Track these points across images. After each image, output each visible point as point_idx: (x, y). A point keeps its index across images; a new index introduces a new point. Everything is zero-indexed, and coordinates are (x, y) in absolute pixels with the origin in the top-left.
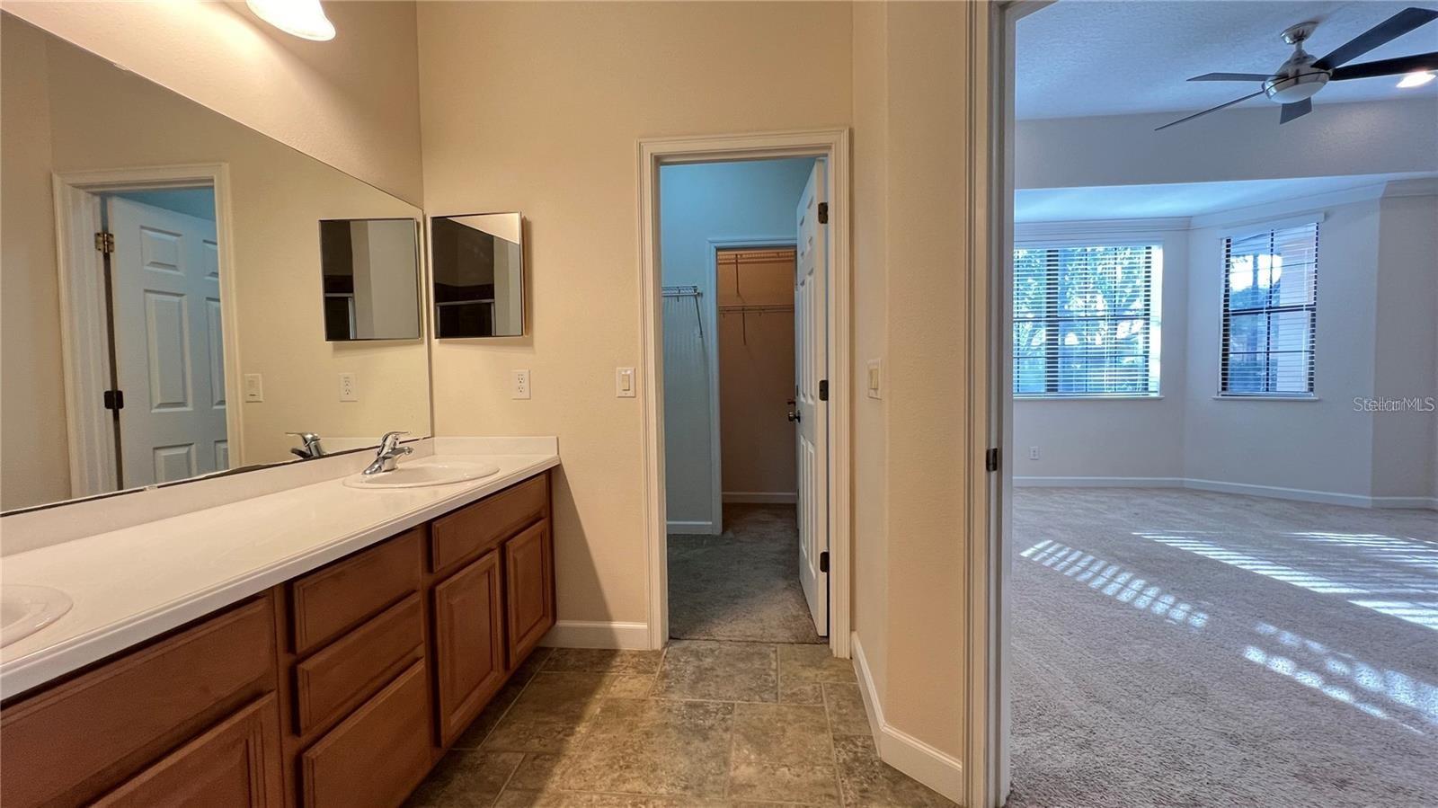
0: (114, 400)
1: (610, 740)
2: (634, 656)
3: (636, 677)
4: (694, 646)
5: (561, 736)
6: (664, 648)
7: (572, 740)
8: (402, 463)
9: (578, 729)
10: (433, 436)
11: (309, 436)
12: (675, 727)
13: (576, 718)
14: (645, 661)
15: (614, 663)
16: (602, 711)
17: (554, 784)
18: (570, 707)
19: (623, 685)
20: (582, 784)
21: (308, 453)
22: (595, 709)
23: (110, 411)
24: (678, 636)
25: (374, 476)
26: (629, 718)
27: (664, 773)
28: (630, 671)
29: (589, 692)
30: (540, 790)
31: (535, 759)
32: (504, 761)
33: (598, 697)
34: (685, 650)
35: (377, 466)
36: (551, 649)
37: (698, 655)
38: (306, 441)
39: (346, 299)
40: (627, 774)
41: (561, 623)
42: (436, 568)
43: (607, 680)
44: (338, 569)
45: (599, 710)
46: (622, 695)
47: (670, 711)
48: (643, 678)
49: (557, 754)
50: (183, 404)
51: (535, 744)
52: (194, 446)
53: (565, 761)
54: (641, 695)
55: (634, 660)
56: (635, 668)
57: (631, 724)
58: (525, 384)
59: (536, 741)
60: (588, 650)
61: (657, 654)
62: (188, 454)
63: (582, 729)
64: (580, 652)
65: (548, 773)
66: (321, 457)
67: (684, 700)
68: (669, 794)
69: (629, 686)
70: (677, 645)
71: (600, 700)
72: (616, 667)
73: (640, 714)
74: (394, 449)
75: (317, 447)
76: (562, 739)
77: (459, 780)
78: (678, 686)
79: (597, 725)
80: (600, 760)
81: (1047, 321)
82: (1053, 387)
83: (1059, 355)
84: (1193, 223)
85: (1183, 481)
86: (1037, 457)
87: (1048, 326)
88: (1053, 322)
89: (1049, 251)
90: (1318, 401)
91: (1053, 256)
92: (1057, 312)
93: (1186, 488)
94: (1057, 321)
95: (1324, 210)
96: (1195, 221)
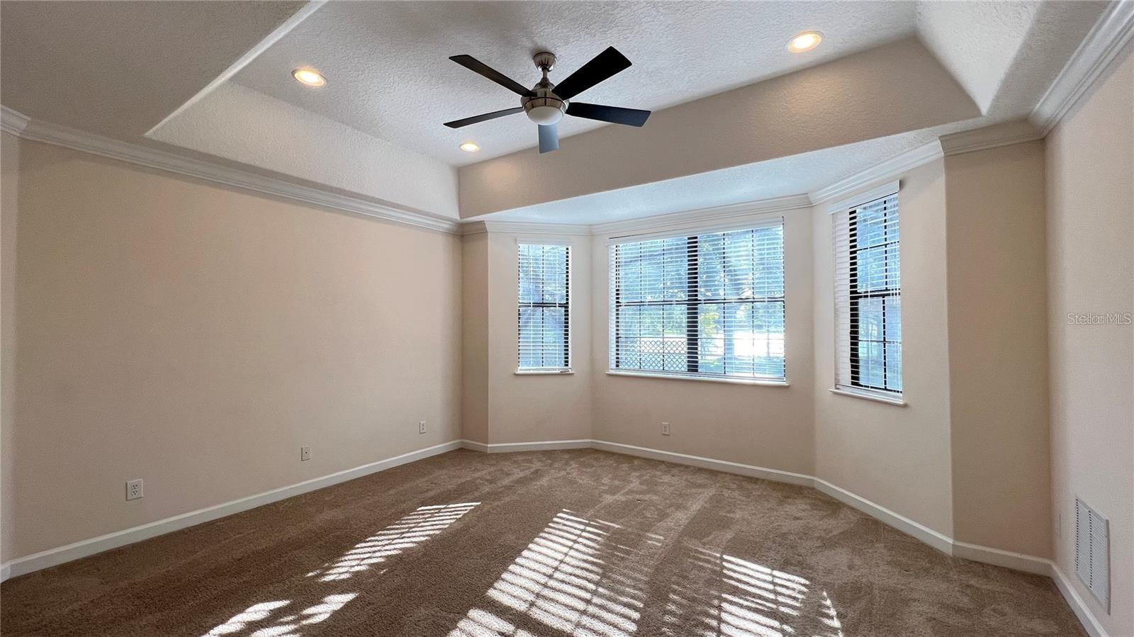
81: (688, 305)
82: (693, 367)
83: (699, 337)
84: (811, 199)
85: (813, 480)
86: (667, 433)
87: (688, 309)
88: (693, 304)
89: (689, 239)
90: (905, 406)
91: (693, 244)
92: (696, 295)
93: (813, 489)
94: (697, 304)
95: (901, 177)
96: (812, 197)
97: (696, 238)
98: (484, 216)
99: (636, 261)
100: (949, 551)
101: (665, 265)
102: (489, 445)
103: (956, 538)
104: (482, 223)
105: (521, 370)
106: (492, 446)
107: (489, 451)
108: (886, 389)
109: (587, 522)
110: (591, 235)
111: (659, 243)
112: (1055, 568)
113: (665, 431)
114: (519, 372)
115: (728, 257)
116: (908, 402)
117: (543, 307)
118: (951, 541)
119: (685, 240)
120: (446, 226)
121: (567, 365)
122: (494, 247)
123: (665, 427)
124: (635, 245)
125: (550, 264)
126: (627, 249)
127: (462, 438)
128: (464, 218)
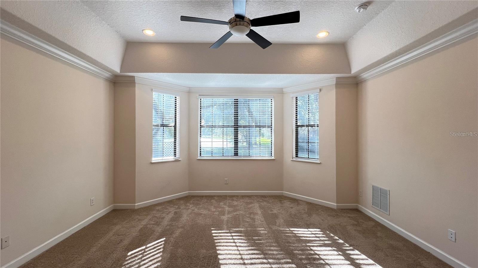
81: (234, 127)
82: (236, 154)
83: (239, 141)
84: (284, 91)
85: (283, 193)
86: (227, 183)
87: (234, 129)
88: (236, 127)
89: (234, 100)
90: (320, 163)
91: (236, 102)
92: (238, 124)
93: (283, 196)
94: (238, 128)
95: (320, 88)
96: (284, 90)
97: (238, 100)
98: (135, 73)
99: (209, 107)
100: (335, 208)
101: (224, 110)
102: (136, 204)
103: (337, 203)
104: (133, 77)
105: (154, 160)
106: (139, 204)
107: (136, 208)
108: (308, 158)
109: (228, 231)
110: (190, 92)
111: (221, 100)
112: (360, 206)
113: (226, 182)
114: (153, 161)
115: (250, 109)
116: (321, 162)
117: (163, 126)
118: (336, 204)
119: (233, 100)
120: (107, 75)
121: (176, 156)
122: (139, 92)
123: (226, 181)
124: (210, 100)
125: (167, 104)
126: (206, 101)
127: (114, 203)
128: (122, 72)
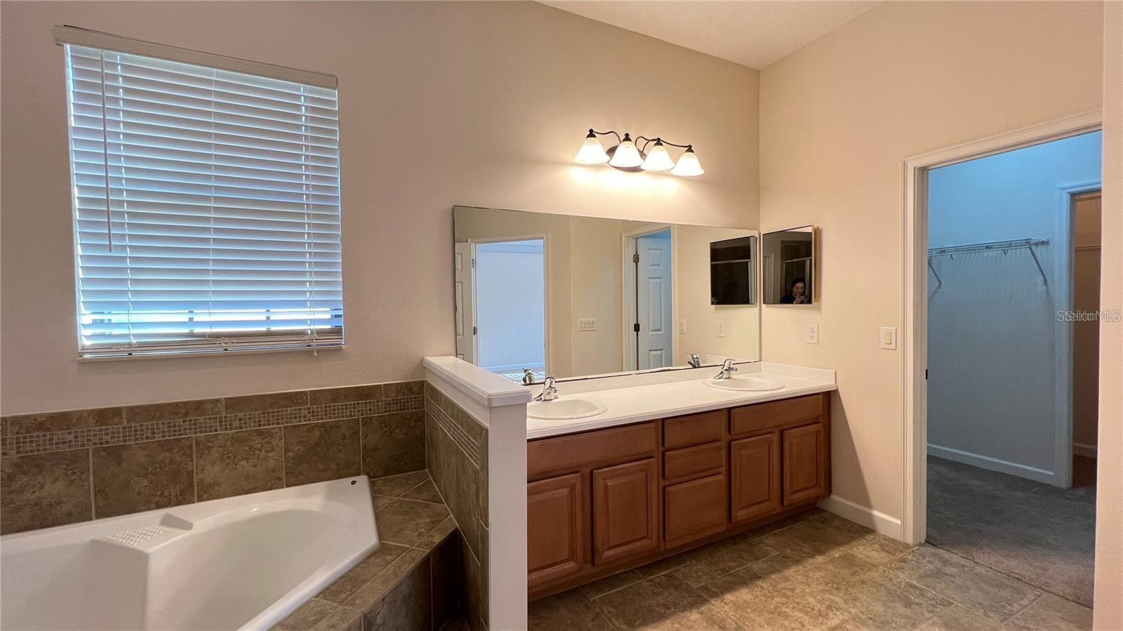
0: (637, 328)
1: (835, 572)
2: (887, 540)
3: (878, 551)
4: (947, 555)
5: (805, 555)
6: (917, 545)
7: (811, 561)
8: (733, 375)
9: (817, 557)
10: (761, 361)
11: (695, 356)
12: (887, 589)
13: (821, 552)
14: (892, 546)
15: (866, 537)
16: (840, 556)
17: (790, 572)
18: (820, 545)
19: (863, 551)
20: (805, 581)
21: (695, 365)
22: (836, 553)
23: (636, 333)
24: (936, 544)
25: (719, 380)
26: (856, 569)
27: (860, 605)
28: (877, 546)
29: (838, 544)
30: (780, 571)
31: (784, 557)
32: (767, 550)
33: (842, 549)
34: (934, 555)
35: (720, 376)
36: (827, 511)
37: (945, 562)
38: (693, 358)
39: (747, 263)
40: (835, 592)
41: (833, 497)
42: (732, 432)
43: (854, 543)
44: (683, 419)
45: (838, 555)
46: (860, 556)
47: (891, 580)
48: (883, 554)
49: (797, 562)
50: (660, 330)
51: (788, 551)
52: (663, 351)
53: (800, 567)
54: (875, 562)
55: (884, 542)
56: (881, 546)
57: (856, 572)
58: (815, 335)
59: (790, 550)
60: (850, 522)
61: (907, 546)
62: (661, 355)
63: (820, 559)
64: (845, 521)
65: (788, 567)
66: (699, 367)
67: (908, 580)
68: (856, 614)
69: (870, 554)
70: (931, 549)
71: (843, 551)
72: (866, 539)
73: (866, 570)
74: (729, 368)
75: (698, 362)
76: (804, 557)
77: (742, 546)
78: (910, 571)
79: (831, 561)
80: (822, 577)
